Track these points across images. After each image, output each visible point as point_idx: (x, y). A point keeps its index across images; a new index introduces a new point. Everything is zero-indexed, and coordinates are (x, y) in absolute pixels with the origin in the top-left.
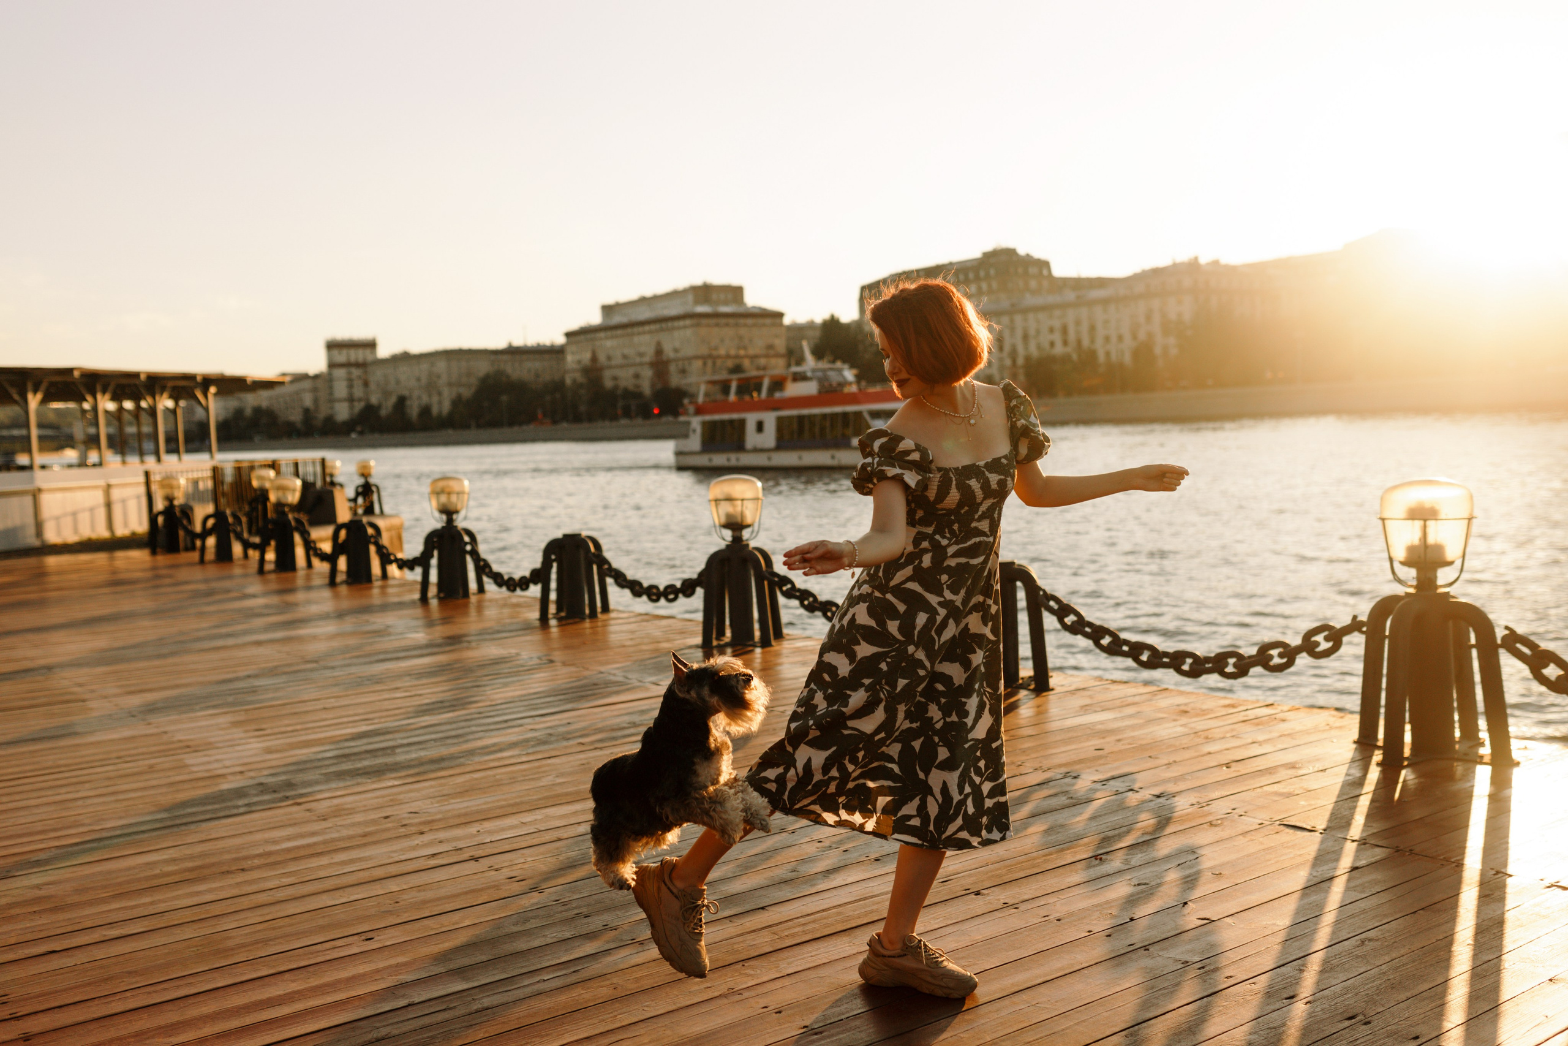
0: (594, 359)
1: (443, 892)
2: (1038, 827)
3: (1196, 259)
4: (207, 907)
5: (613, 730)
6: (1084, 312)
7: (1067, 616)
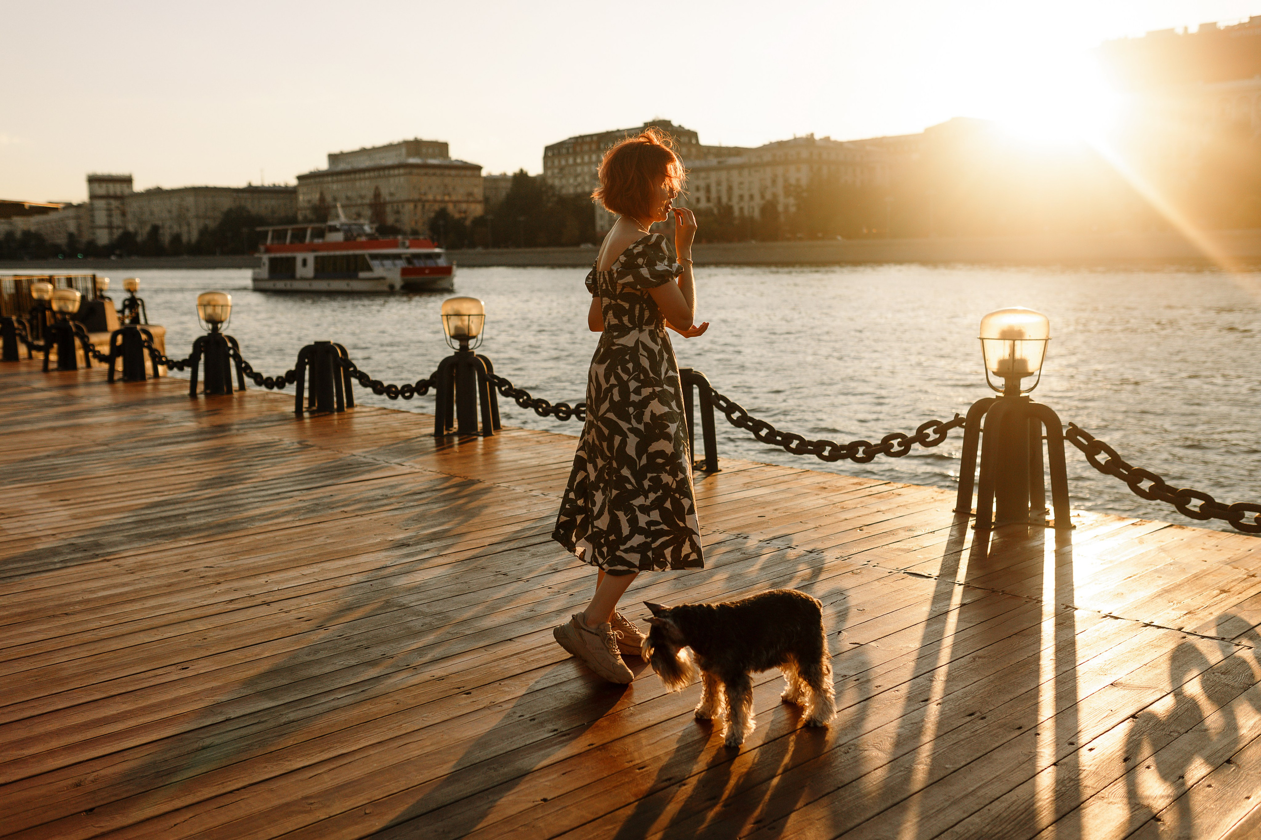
0: (322, 199)
1: (243, 630)
2: (721, 576)
3: (812, 135)
4: (39, 645)
5: (369, 501)
6: (723, 175)
7: (734, 412)
